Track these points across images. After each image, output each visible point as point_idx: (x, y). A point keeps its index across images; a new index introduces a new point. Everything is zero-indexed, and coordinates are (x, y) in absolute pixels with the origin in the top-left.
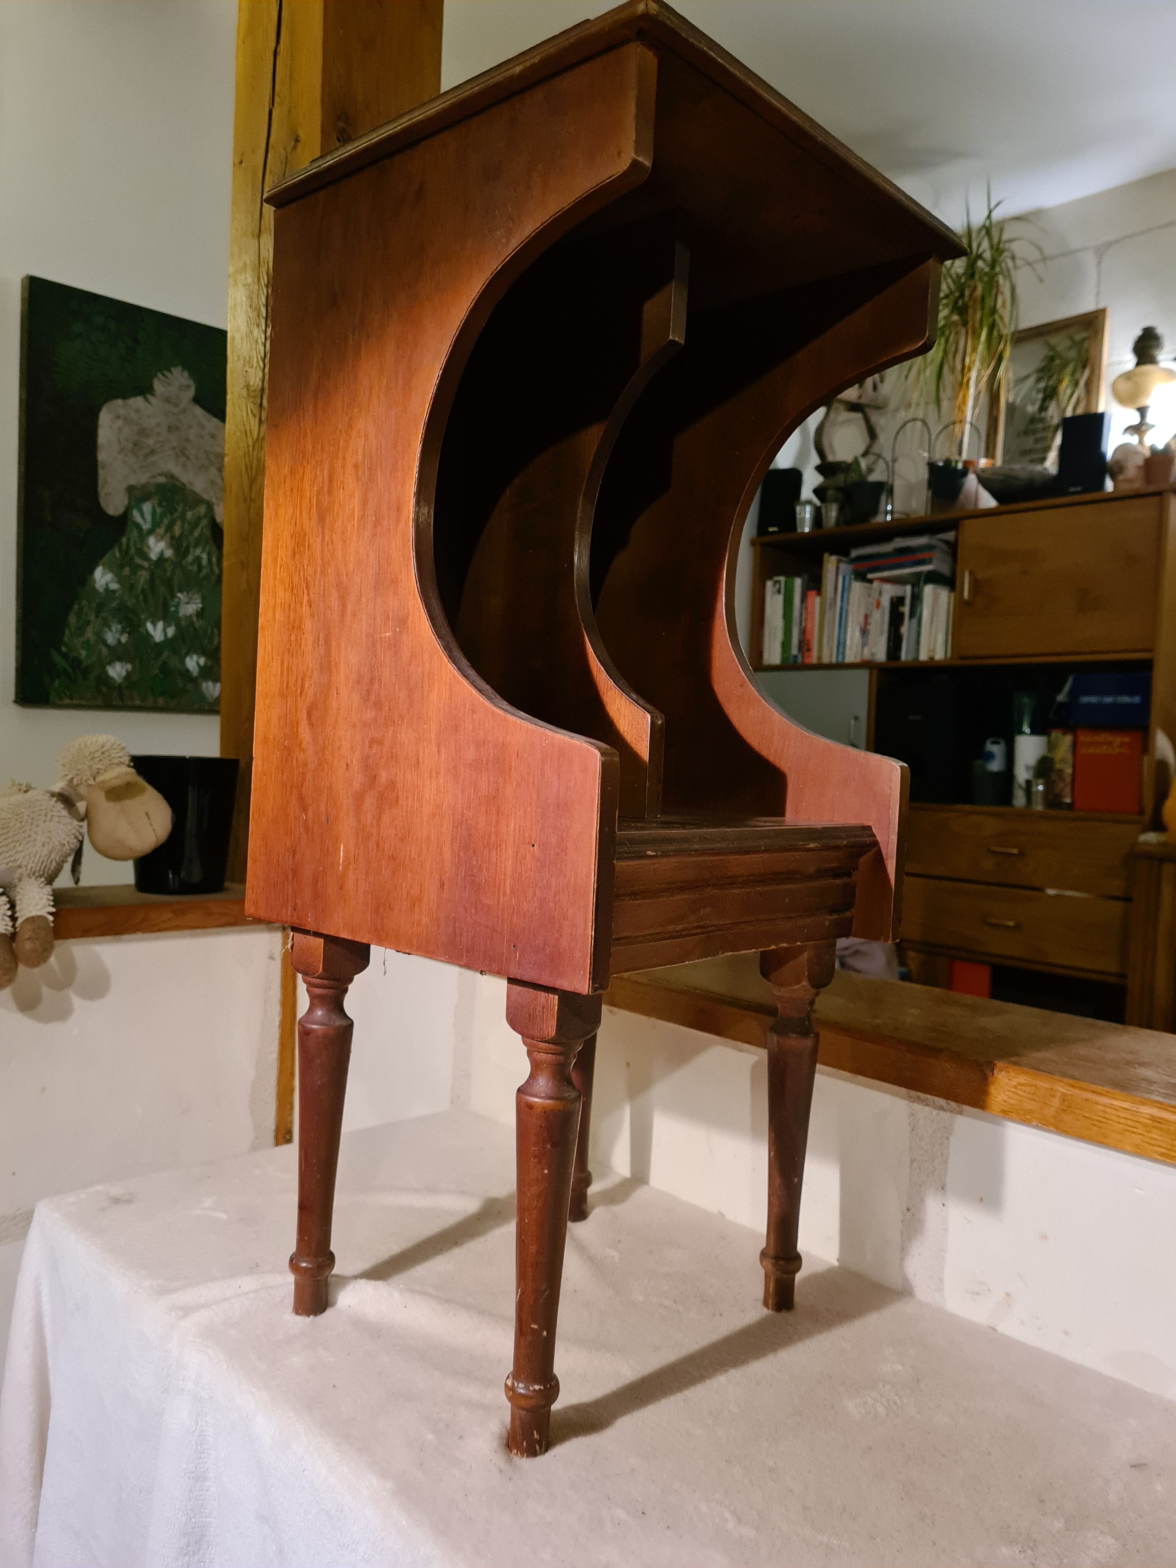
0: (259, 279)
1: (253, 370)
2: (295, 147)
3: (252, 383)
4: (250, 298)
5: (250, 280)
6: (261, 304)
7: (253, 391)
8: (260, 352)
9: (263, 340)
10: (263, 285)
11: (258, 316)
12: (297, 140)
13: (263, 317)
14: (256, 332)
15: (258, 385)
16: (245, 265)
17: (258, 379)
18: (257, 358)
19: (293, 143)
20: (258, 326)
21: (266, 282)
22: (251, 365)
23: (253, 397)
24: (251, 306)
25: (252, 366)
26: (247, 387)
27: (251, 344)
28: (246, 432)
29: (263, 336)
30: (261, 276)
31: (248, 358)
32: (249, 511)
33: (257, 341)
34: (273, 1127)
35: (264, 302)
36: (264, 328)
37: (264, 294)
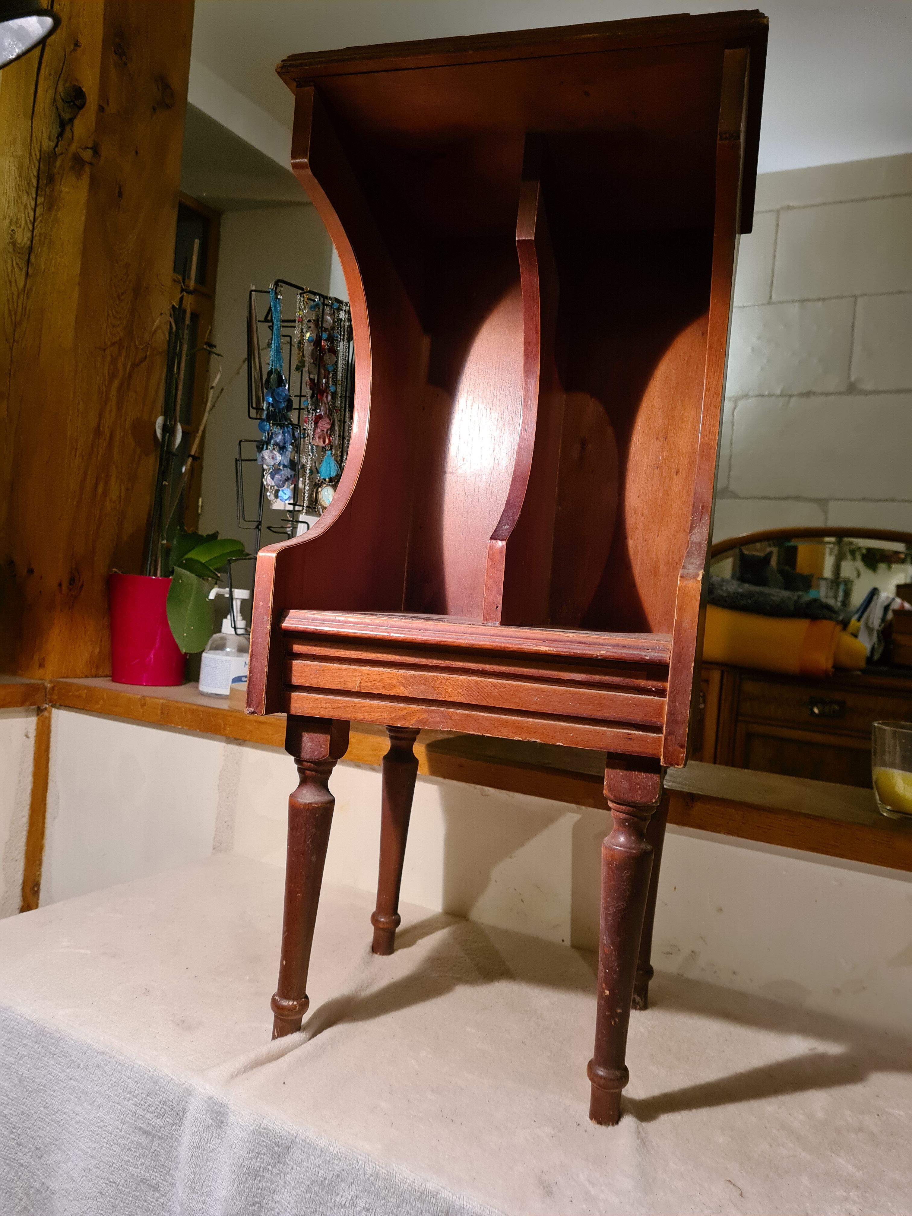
0: (30, 153)
1: (21, 230)
2: (74, 50)
3: (19, 241)
4: (20, 168)
5: (19, 153)
6: (32, 175)
7: (18, 247)
8: (29, 217)
9: (33, 206)
10: (34, 159)
11: (28, 184)
12: (77, 45)
13: (33, 186)
14: (25, 198)
15: (26, 244)
16: (15, 139)
17: (26, 239)
18: (26, 221)
19: (72, 47)
20: (28, 193)
21: (38, 158)
22: (18, 225)
23: (19, 253)
24: (20, 176)
25: (20, 226)
26: (14, 244)
27: (18, 207)
28: (10, 282)
29: (33, 203)
30: (32, 151)
31: (15, 219)
32: (12, 350)
33: (26, 206)
34: (21, 882)
35: (35, 174)
36: (34, 196)
37: (35, 166)
